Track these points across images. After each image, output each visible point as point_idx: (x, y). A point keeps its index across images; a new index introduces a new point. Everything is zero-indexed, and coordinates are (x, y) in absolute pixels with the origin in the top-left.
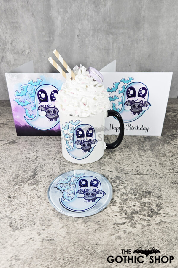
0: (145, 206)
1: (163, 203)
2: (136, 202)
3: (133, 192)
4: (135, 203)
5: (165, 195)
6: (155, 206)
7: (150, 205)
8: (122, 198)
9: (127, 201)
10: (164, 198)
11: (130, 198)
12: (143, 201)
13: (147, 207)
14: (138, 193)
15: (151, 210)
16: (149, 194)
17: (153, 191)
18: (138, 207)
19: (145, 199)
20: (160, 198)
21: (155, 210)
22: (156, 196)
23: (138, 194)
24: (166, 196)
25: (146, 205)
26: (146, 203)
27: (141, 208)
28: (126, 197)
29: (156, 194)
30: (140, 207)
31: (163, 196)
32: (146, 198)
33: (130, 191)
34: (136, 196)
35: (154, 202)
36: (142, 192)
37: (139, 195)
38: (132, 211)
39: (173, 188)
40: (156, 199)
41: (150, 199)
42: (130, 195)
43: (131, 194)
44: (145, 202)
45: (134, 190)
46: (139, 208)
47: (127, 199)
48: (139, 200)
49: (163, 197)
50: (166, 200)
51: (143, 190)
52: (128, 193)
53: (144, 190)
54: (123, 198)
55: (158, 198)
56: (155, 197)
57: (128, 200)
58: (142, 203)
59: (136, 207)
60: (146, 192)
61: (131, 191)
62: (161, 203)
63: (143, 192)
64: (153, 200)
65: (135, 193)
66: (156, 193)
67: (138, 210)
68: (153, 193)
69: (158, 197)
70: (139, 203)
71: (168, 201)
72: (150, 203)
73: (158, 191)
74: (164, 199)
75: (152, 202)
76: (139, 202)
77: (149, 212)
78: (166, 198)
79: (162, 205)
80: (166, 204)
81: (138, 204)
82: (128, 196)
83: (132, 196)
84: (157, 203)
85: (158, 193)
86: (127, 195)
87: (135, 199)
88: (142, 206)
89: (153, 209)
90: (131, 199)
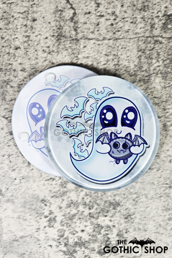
0: (100, 233)
1: (131, 230)
2: (88, 223)
3: (87, 201)
4: (86, 226)
5: (141, 213)
6: (114, 235)
7: (107, 232)
8: (67, 212)
9: (74, 220)
10: (137, 220)
11: (80, 213)
12: (99, 223)
13: (102, 235)
14: (97, 204)
15: (107, 241)
16: (114, 208)
17: (123, 202)
18: (88, 233)
19: (104, 218)
20: (129, 219)
21: (112, 243)
22: (125, 214)
23: (96, 206)
24: (141, 215)
25: (103, 230)
26: (102, 228)
27: (93, 236)
28: (74, 211)
29: (126, 209)
30: (92, 234)
31: (137, 215)
32: (106, 216)
33: (83, 198)
34: (92, 211)
35: (117, 226)
36: (103, 203)
37: (96, 209)
38: (76, 240)
39: (162, 198)
40: (123, 221)
41: (112, 220)
42: (81, 208)
43: (85, 204)
44: (103, 224)
45: (91, 196)
46: (90, 236)
47: (74, 215)
48: (93, 220)
49: (136, 217)
50: (139, 224)
51: (107, 198)
52: (80, 203)
53: (110, 198)
54: (69, 213)
55: (126, 218)
56: (122, 216)
57: (77, 217)
58: (96, 226)
59: (85, 233)
60: (111, 204)
61: (85, 198)
62: (127, 229)
63: (106, 202)
64: (116, 222)
65: (91, 204)
66: (126, 207)
67: (87, 240)
68: (123, 207)
69: (128, 217)
70: (92, 227)
71: (141, 227)
72: (109, 228)
73: (132, 202)
74: (135, 221)
75: (114, 226)
76: (92, 223)
77: (102, 245)
78: (140, 219)
79: (128, 233)
80: (134, 232)
81: (89, 229)
82: (79, 209)
83: (83, 210)
84: (121, 229)
85: (130, 206)
86: (77, 207)
87: (88, 217)
88: (94, 233)
89: (111, 240)
90: (81, 217)
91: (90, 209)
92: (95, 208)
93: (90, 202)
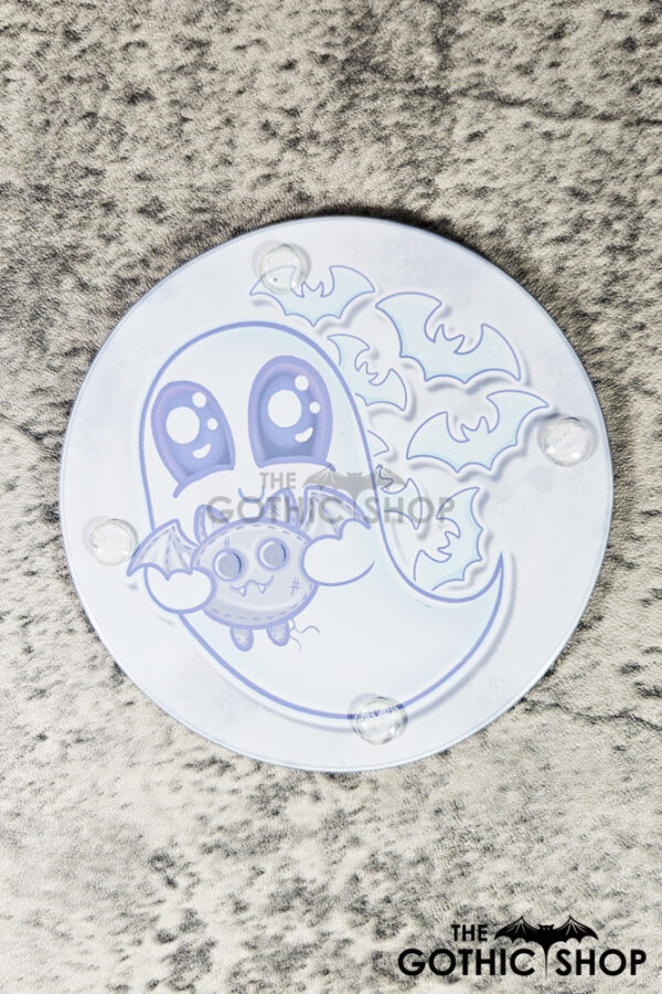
91: (380, 934)
92: (404, 933)
93: (387, 900)
